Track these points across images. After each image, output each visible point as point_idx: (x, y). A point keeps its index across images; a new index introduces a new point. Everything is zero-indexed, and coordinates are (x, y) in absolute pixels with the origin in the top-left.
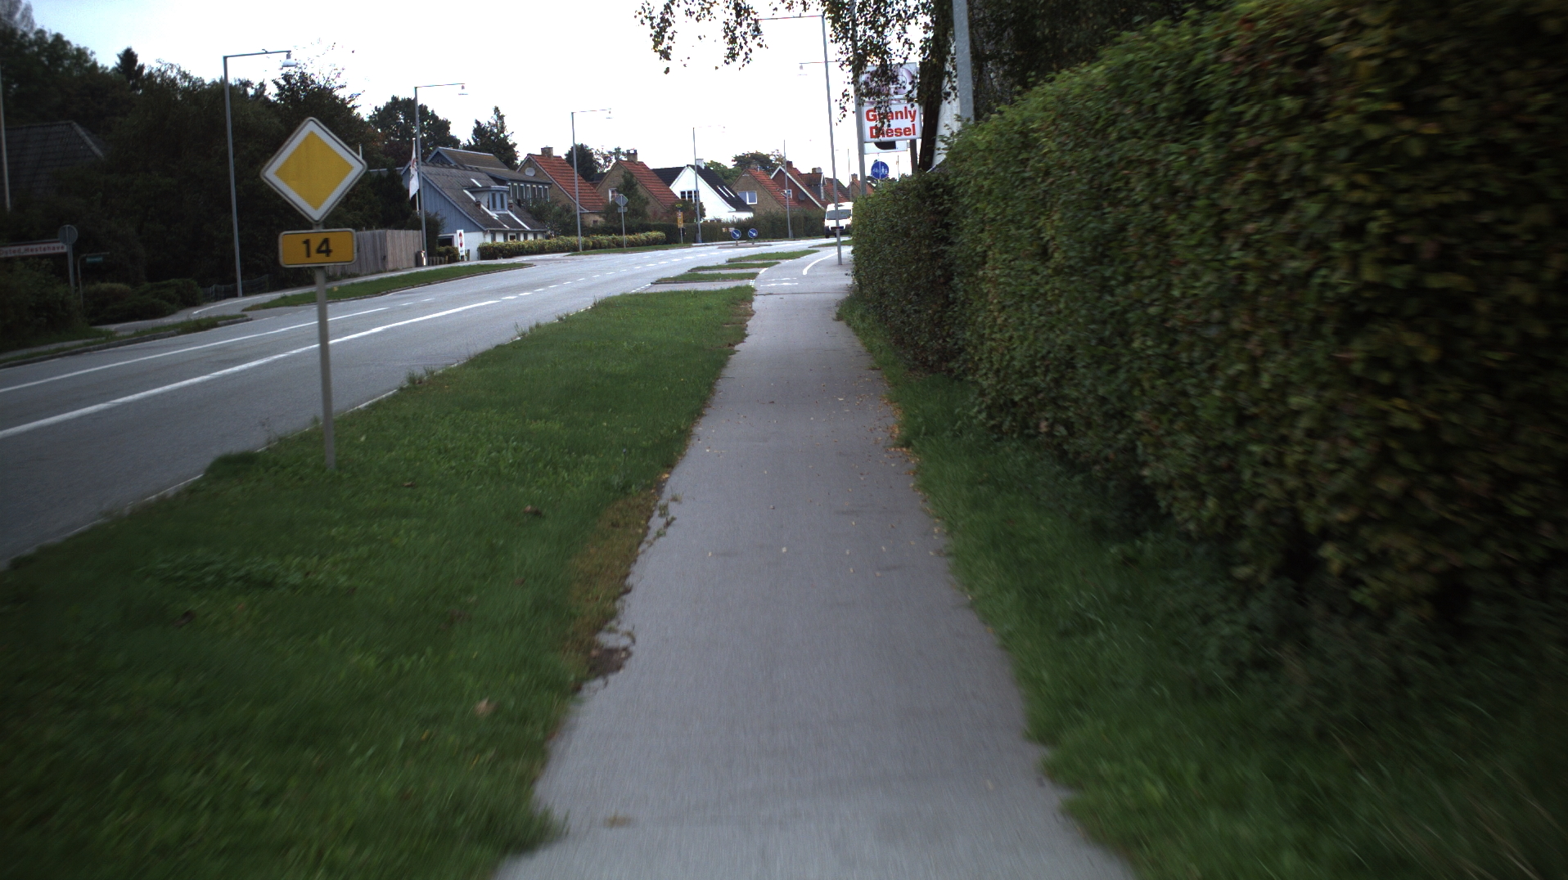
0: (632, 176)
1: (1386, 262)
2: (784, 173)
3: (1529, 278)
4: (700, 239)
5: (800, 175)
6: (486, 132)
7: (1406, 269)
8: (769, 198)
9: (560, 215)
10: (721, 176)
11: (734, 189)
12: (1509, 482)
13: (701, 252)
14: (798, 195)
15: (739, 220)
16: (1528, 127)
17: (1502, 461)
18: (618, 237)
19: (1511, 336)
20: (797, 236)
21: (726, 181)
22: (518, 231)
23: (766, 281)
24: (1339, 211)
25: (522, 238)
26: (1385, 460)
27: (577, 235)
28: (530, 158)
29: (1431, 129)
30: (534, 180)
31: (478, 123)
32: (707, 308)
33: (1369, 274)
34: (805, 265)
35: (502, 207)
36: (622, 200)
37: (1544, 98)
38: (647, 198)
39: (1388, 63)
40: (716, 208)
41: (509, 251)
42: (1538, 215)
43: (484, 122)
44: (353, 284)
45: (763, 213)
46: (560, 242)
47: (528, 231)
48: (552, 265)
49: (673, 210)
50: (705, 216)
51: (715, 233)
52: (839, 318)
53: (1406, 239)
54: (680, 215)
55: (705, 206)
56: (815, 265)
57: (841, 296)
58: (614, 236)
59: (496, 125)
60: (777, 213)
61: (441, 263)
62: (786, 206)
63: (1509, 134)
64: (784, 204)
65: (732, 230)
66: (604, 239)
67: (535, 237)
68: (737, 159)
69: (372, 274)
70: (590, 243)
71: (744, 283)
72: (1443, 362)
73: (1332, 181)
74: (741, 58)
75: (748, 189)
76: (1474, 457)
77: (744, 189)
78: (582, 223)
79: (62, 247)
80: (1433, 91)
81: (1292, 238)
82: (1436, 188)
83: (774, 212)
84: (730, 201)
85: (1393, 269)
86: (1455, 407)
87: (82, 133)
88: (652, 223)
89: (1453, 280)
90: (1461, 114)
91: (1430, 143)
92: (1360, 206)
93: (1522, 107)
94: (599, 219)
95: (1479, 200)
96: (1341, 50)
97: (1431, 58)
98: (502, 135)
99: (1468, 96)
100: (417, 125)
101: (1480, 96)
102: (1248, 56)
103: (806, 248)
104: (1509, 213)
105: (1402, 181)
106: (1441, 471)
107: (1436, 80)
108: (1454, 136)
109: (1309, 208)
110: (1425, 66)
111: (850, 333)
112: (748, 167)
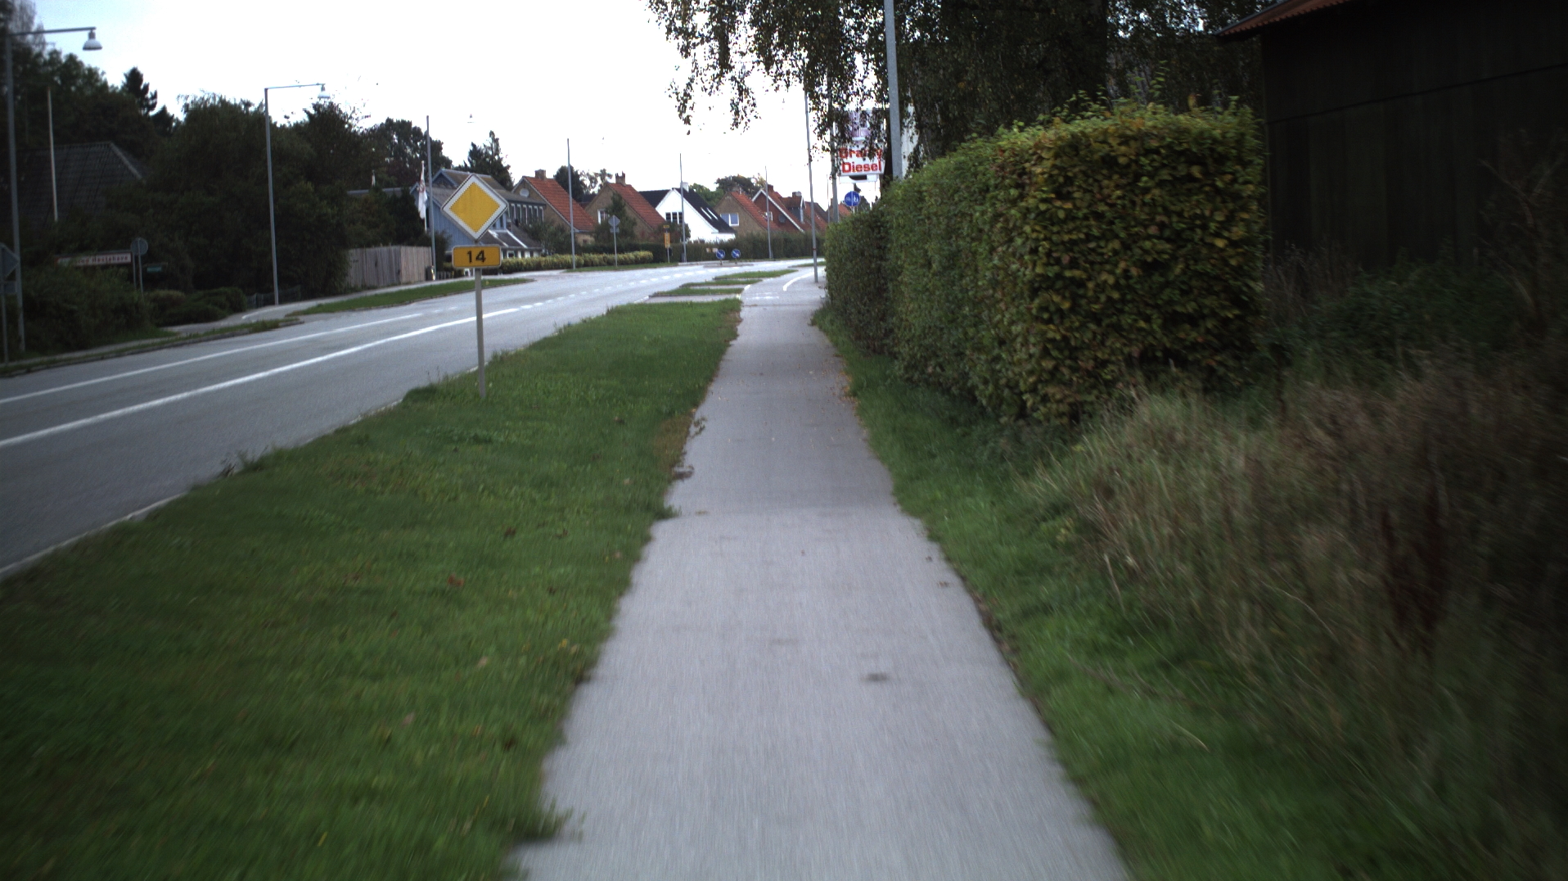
0: (621, 198)
1: (1047, 264)
2: (765, 197)
3: (1111, 272)
4: (685, 258)
5: (780, 198)
6: (482, 154)
7: (1056, 268)
8: (751, 220)
9: (555, 235)
10: (704, 198)
11: (717, 210)
12: (1103, 364)
13: (688, 271)
14: (780, 221)
15: (722, 241)
16: (1112, 206)
17: (1099, 355)
18: (609, 256)
19: (1103, 298)
20: (776, 257)
21: (708, 203)
22: (516, 249)
23: (750, 295)
24: (1029, 242)
25: (520, 256)
26: (1046, 353)
27: (571, 253)
28: (525, 181)
29: (1069, 206)
30: (530, 200)
31: (473, 145)
32: (703, 315)
33: (1039, 270)
34: (784, 283)
35: (502, 226)
36: (614, 222)
37: (1119, 193)
38: (635, 219)
39: (1051, 176)
40: (700, 229)
41: (508, 267)
42: (1116, 244)
43: (480, 145)
44: (376, 295)
45: (745, 235)
46: (555, 260)
47: (526, 250)
48: (551, 281)
49: (660, 231)
50: (690, 237)
51: (699, 253)
52: (813, 323)
53: (1055, 255)
54: (667, 236)
55: (690, 227)
56: (794, 283)
57: (816, 308)
58: (604, 255)
59: (491, 148)
60: (759, 235)
61: (447, 278)
62: (766, 228)
63: (1102, 208)
64: (765, 226)
65: (715, 250)
66: (596, 257)
67: (532, 255)
68: (719, 181)
69: (388, 286)
70: (583, 262)
71: (732, 296)
72: (1072, 310)
73: (1027, 229)
74: (742, 125)
75: (731, 212)
76: (1086, 352)
77: (727, 211)
78: (575, 243)
79: (126, 258)
80: (1070, 189)
81: (1014, 255)
82: (1070, 232)
83: (755, 233)
84: (713, 223)
85: (1050, 268)
86: (1077, 329)
87: (119, 153)
88: (640, 243)
89: (1077, 273)
90: (1082, 199)
91: (1068, 212)
92: (1037, 240)
93: (1109, 196)
94: (590, 239)
95: (1089, 238)
96: (1033, 169)
97: (1070, 174)
98: (496, 157)
99: (1086, 191)
100: (411, 146)
101: (1091, 191)
102: (1002, 167)
103: (786, 268)
104: (1102, 244)
105: (1055, 229)
106: (1070, 358)
107: (1072, 184)
108: (1079, 209)
109: (1019, 241)
110: (1067, 178)
111: (822, 334)
112: (731, 190)
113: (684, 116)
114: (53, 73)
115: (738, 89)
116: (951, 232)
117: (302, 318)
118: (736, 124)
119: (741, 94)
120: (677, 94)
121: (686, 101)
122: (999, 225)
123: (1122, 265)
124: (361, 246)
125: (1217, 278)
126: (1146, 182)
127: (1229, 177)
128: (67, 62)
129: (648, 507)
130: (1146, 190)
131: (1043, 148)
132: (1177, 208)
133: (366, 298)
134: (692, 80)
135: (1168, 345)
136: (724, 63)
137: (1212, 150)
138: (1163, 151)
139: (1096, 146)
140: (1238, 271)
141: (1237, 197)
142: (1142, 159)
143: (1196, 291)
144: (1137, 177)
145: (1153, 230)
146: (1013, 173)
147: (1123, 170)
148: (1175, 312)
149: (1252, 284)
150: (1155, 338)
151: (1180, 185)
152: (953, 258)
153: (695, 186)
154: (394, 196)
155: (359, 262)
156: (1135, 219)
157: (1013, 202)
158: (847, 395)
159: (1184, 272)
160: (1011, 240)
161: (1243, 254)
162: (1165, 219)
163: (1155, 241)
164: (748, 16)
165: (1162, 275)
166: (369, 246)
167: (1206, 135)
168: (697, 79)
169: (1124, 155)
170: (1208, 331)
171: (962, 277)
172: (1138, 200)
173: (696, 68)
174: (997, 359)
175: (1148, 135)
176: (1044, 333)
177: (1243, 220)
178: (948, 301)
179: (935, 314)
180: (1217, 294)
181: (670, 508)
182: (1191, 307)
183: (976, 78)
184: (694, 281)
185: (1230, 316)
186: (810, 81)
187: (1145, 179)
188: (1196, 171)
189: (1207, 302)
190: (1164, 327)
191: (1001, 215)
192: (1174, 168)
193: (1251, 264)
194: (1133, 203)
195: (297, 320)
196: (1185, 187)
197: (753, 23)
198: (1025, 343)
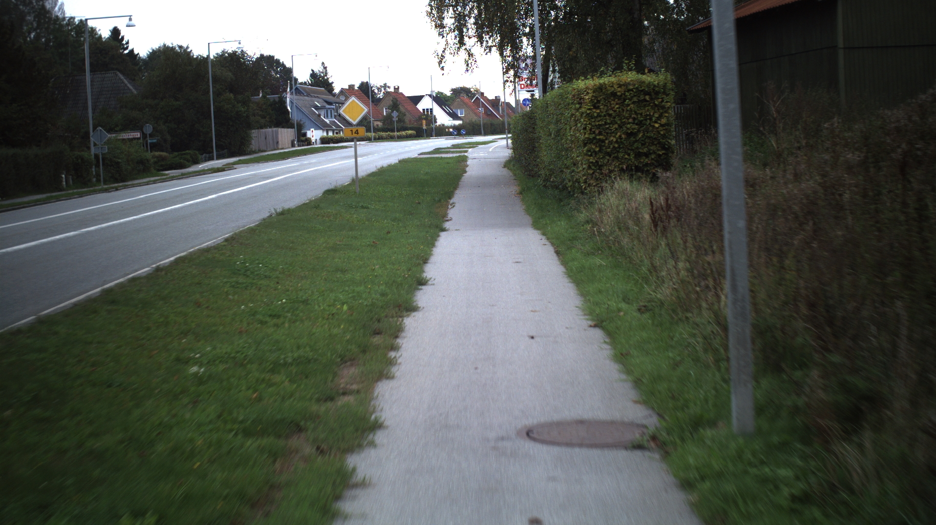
0: (397, 100)
1: (590, 134)
2: (480, 99)
3: (614, 137)
4: (434, 135)
5: (488, 100)
6: (317, 76)
7: (593, 135)
8: (471, 113)
10: (443, 99)
11: (452, 107)
13: (437, 141)
14: (488, 113)
15: (454, 125)
16: (615, 111)
17: (610, 168)
18: (392, 134)
19: (611, 147)
20: (486, 134)
21: (447, 103)
22: (340, 130)
23: (471, 153)
24: (583, 125)
25: (342, 133)
26: (589, 167)
27: (371, 132)
28: (342, 91)
29: (598, 111)
31: (313, 71)
32: (448, 163)
33: (587, 136)
34: (490, 147)
35: (331, 117)
36: (394, 114)
37: (617, 106)
38: (405, 112)
39: (592, 100)
40: (442, 118)
41: (336, 140)
42: (616, 126)
43: (316, 71)
44: (268, 155)
45: (468, 121)
48: (362, 147)
49: (420, 119)
50: (436, 122)
51: (442, 132)
52: (505, 167)
53: (593, 130)
54: (424, 122)
55: (437, 117)
56: (496, 147)
57: (506, 159)
58: (389, 133)
59: (323, 73)
60: (476, 121)
61: (303, 146)
62: (480, 117)
63: (611, 112)
65: (451, 130)
66: (384, 134)
68: (453, 90)
69: (272, 150)
70: (377, 137)
71: (463, 154)
72: (600, 151)
73: (582, 120)
74: (470, 71)
75: (459, 108)
76: (605, 167)
77: (457, 108)
78: (373, 126)
79: (137, 135)
80: (599, 105)
81: (578, 130)
82: (599, 121)
83: (473, 120)
84: (449, 114)
85: (591, 135)
86: (601, 158)
87: (122, 77)
88: (409, 126)
89: (601, 137)
90: (603, 109)
91: (598, 114)
92: (586, 124)
93: (614, 107)
94: (380, 124)
95: (606, 123)
96: (585, 97)
97: (599, 99)
98: (326, 78)
99: (605, 106)
100: (274, 70)
101: (607, 106)
102: (574, 96)
103: (491, 140)
104: (611, 126)
105: (593, 120)
106: (599, 169)
107: (600, 103)
108: (602, 112)
109: (579, 125)
110: (598, 101)
111: (509, 171)
112: (459, 95)
113: (441, 65)
114: (71, 30)
115: (468, 54)
116: (558, 121)
117: (235, 166)
118: (467, 70)
119: (469, 56)
120: (438, 56)
121: (442, 59)
122: (573, 119)
123: (619, 134)
124: (258, 129)
125: (655, 139)
126: (628, 102)
127: (660, 100)
128: (78, 24)
129: (437, 227)
130: (628, 105)
131: (589, 89)
132: (640, 112)
133: (263, 156)
134: (445, 49)
135: (637, 164)
136: (461, 43)
137: (654, 90)
138: (634, 90)
139: (609, 88)
140: (664, 136)
141: (663, 107)
142: (627, 93)
143: (647, 144)
144: (625, 100)
145: (631, 120)
146: (577, 98)
147: (619, 98)
148: (639, 152)
149: (670, 141)
150: (631, 161)
151: (641, 103)
152: (559, 131)
153: (439, 93)
154: (274, 101)
155: (257, 136)
156: (624, 116)
157: (577, 110)
158: (517, 194)
159: (643, 136)
160: (576, 125)
161: (666, 129)
162: (635, 116)
163: (631, 124)
164: (472, 20)
165: (634, 138)
166: (262, 128)
167: (651, 84)
168: (447, 49)
169: (619, 92)
170: (652, 159)
171: (562, 139)
172: (625, 109)
173: (447, 43)
174: (573, 171)
175: (629, 84)
176: (589, 160)
177: (666, 116)
178: (557, 150)
179: (553, 155)
180: (656, 145)
181: (445, 228)
182: (645, 150)
183: (577, 50)
184: (441, 147)
185: (661, 153)
186: (501, 49)
187: (627, 101)
188: (647, 98)
189: (652, 148)
190: (635, 157)
191: (573, 115)
192: (639, 97)
193: (669, 133)
194: (623, 110)
195: (233, 167)
196: (643, 104)
197: (475, 24)
198: (582, 164)
